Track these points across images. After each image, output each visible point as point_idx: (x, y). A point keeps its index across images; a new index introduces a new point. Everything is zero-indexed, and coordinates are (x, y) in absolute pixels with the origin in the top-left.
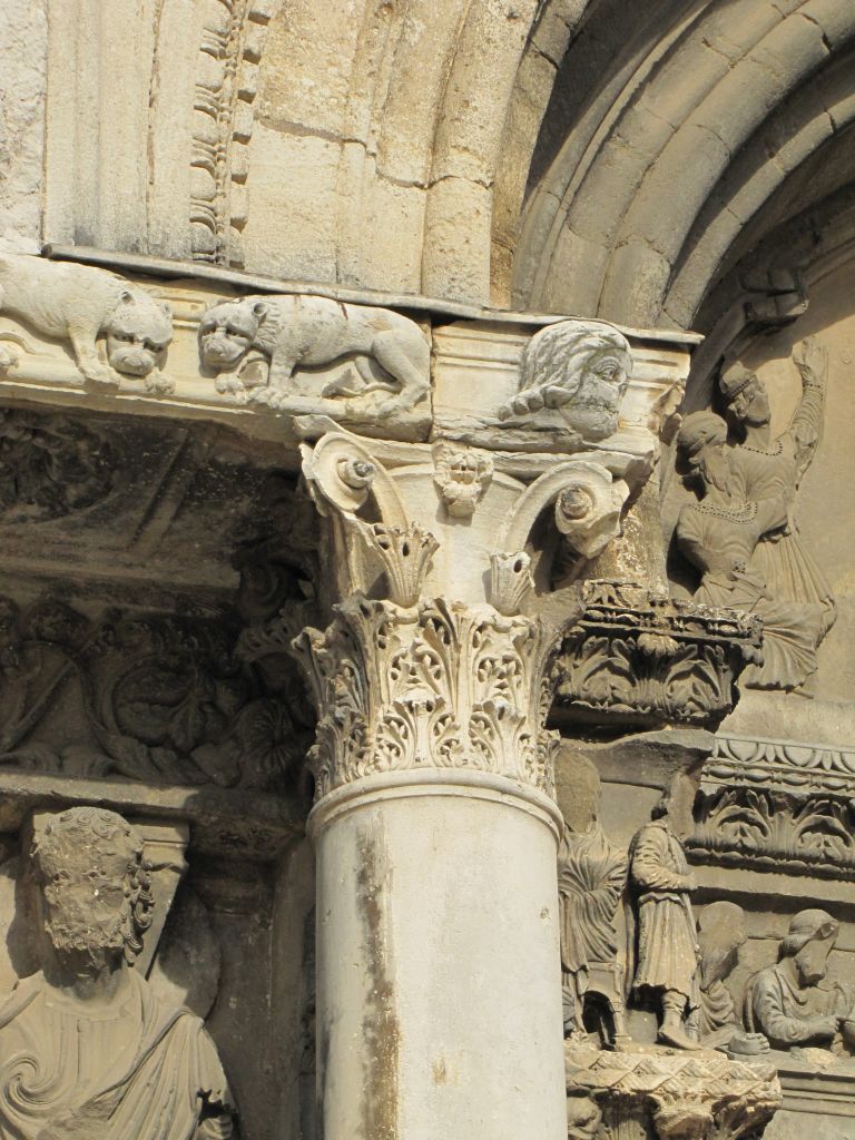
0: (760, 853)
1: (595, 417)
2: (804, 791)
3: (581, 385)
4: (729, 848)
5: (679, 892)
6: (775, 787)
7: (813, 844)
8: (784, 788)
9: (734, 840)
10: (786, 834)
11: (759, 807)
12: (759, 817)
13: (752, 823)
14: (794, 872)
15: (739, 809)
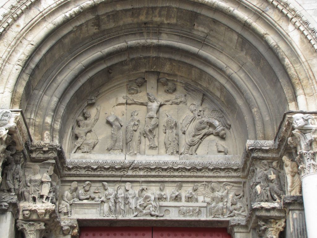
0: (79, 174)
1: (4, 122)
2: (85, 166)
3: (2, 118)
4: (75, 174)
5: (48, 182)
6: (81, 166)
7: (86, 173)
8: (82, 166)
9: (75, 173)
10: (83, 172)
11: (79, 169)
12: (80, 170)
13: (78, 171)
14: (85, 177)
15: (76, 169)
